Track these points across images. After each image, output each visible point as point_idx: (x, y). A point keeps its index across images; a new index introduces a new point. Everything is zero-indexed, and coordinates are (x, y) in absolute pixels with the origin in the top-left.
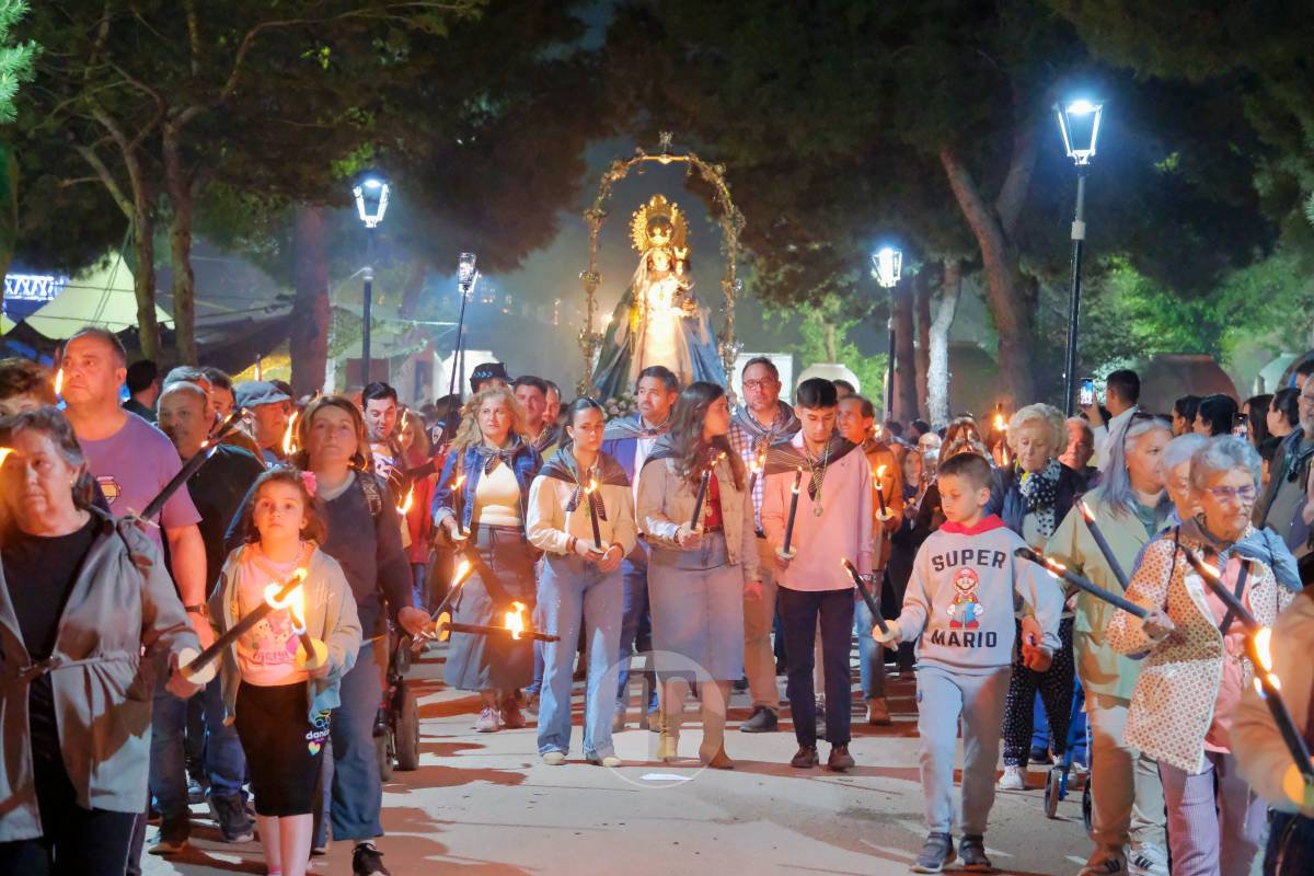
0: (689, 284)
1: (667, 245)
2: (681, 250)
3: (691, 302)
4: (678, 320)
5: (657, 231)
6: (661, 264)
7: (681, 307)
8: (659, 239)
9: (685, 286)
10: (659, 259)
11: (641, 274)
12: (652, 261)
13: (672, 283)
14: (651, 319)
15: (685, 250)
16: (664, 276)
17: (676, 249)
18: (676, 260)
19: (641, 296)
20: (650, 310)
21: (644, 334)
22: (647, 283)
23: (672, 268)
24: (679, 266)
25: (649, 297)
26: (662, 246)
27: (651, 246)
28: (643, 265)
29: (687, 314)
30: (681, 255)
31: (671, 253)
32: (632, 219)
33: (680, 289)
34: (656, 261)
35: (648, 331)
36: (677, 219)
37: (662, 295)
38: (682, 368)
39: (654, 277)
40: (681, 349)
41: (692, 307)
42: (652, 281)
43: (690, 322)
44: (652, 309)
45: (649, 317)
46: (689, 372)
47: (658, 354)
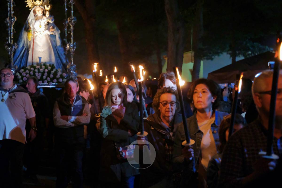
0: (52, 20)
1: (42, 5)
2: (48, 6)
3: (53, 28)
4: (47, 35)
6: (39, 13)
7: (49, 30)
8: (38, 3)
9: (50, 21)
10: (39, 10)
11: (31, 17)
12: (35, 12)
13: (44, 21)
14: (36, 36)
15: (49, 6)
16: (41, 18)
17: (46, 6)
18: (46, 11)
19: (31, 26)
20: (35, 32)
21: (34, 42)
22: (34, 21)
23: (44, 14)
24: (47, 13)
25: (35, 27)
26: (40, 5)
27: (34, 5)
28: (32, 13)
29: (52, 33)
30: (48, 9)
31: (43, 8)
33: (48, 23)
34: (37, 12)
35: (34, 41)
37: (40, 25)
38: (50, 56)
39: (37, 19)
40: (49, 48)
41: (53, 30)
42: (36, 20)
43: (52, 37)
44: (36, 32)
45: (35, 35)
46: (53, 58)
47: (40, 50)
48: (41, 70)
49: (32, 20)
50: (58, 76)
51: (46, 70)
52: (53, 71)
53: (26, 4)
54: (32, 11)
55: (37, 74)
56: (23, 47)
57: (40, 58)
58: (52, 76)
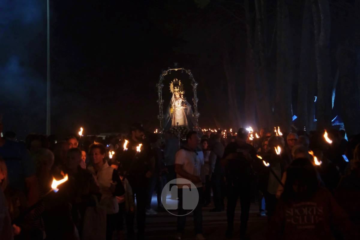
0: (185, 100)
1: (179, 91)
4: (182, 109)
5: (176, 88)
6: (178, 96)
7: (183, 106)
8: (176, 90)
10: (177, 94)
11: (173, 98)
13: (181, 101)
16: (179, 99)
18: (181, 94)
19: (173, 104)
22: (175, 101)
23: (180, 97)
25: (176, 104)
27: (175, 91)
28: (173, 96)
29: (185, 108)
30: (182, 93)
32: (170, 85)
33: (183, 102)
35: (176, 113)
36: (181, 84)
37: (178, 103)
38: (185, 122)
40: (184, 117)
41: (186, 106)
42: (176, 100)
43: (186, 110)
44: (177, 107)
45: (176, 109)
46: (187, 122)
47: (178, 118)
49: (173, 100)
53: (170, 91)
54: (174, 94)
55: (175, 133)
56: (169, 117)
57: (178, 123)
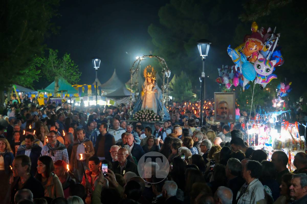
3: (156, 90)
4: (153, 93)
5: (149, 73)
11: (146, 83)
13: (152, 85)
16: (150, 84)
18: (153, 80)
21: (146, 97)
22: (147, 85)
23: (152, 82)
24: (154, 82)
25: (147, 88)
26: (150, 77)
27: (147, 77)
28: (146, 81)
29: (155, 92)
31: (152, 78)
32: (144, 70)
33: (153, 87)
34: (149, 80)
36: (153, 70)
37: (150, 88)
39: (148, 84)
40: (154, 100)
43: (156, 94)
44: (148, 91)
45: (147, 93)
48: (146, 113)
50: (154, 117)
51: (148, 114)
52: (152, 115)
54: (146, 79)
58: (150, 117)
